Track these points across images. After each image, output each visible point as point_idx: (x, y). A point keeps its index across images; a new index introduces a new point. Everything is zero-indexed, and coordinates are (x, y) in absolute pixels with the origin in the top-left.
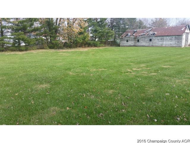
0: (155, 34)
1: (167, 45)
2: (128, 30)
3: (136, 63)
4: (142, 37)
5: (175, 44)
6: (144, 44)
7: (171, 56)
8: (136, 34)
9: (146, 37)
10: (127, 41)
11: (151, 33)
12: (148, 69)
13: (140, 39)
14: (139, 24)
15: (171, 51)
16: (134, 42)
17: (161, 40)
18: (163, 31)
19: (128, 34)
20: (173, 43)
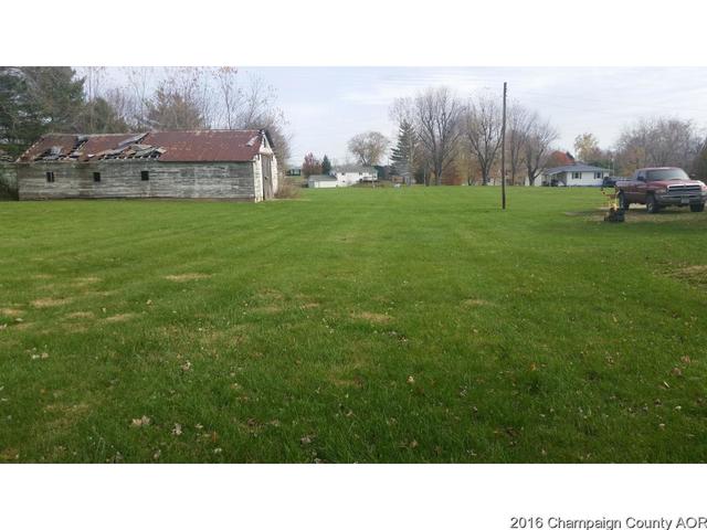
0: (160, 154)
1: (207, 196)
2: (51, 133)
3: (63, 273)
4: (112, 164)
5: (233, 190)
6: (121, 189)
7: (213, 233)
8: (86, 153)
9: (126, 163)
10: (50, 178)
11: (145, 148)
12: (107, 294)
13: (104, 170)
14: (92, 112)
15: (220, 217)
16: (78, 181)
17: (183, 175)
18: (187, 146)
19: (50, 150)
20: (225, 186)
